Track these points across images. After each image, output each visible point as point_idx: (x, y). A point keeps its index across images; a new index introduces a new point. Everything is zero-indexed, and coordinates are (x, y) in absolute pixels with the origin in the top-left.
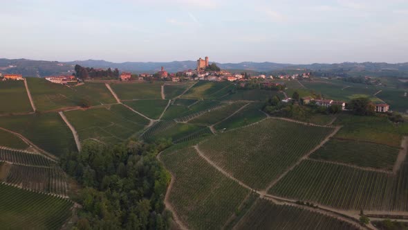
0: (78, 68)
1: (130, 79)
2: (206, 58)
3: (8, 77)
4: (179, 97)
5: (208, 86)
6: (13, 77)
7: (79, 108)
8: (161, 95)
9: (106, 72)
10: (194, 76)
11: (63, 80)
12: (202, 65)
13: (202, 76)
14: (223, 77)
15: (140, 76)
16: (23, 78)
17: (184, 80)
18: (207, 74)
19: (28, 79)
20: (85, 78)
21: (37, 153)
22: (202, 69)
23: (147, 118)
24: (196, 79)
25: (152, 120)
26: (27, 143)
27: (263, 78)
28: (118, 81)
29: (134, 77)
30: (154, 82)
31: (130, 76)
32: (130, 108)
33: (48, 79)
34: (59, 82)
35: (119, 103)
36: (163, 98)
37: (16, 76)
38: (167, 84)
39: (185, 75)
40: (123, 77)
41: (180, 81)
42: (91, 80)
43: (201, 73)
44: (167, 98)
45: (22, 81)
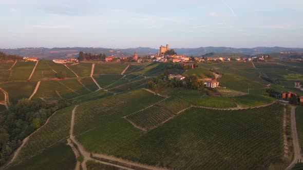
0: (81, 53)
1: (111, 61)
2: (167, 45)
3: (29, 60)
4: (132, 73)
5: (155, 66)
6: (32, 60)
7: (56, 79)
8: (122, 72)
9: (97, 56)
10: (154, 58)
11: (65, 61)
12: (163, 50)
13: (159, 58)
14: (171, 59)
15: (119, 58)
16: (38, 60)
17: (146, 61)
18: (163, 57)
19: (40, 61)
20: (82, 60)
21: (5, 104)
22: (162, 53)
23: (99, 87)
24: (154, 60)
25: (100, 88)
26: (6, 98)
27: (220, 60)
28: (103, 62)
29: (114, 59)
30: (125, 63)
31: (111, 59)
32: (94, 80)
33: (54, 61)
34: (61, 63)
35: (91, 76)
36: (122, 74)
37: (35, 59)
38: (133, 64)
39: (149, 58)
40: (107, 59)
41: (142, 62)
42: (85, 61)
43: (159, 56)
44: (124, 74)
45: (36, 62)
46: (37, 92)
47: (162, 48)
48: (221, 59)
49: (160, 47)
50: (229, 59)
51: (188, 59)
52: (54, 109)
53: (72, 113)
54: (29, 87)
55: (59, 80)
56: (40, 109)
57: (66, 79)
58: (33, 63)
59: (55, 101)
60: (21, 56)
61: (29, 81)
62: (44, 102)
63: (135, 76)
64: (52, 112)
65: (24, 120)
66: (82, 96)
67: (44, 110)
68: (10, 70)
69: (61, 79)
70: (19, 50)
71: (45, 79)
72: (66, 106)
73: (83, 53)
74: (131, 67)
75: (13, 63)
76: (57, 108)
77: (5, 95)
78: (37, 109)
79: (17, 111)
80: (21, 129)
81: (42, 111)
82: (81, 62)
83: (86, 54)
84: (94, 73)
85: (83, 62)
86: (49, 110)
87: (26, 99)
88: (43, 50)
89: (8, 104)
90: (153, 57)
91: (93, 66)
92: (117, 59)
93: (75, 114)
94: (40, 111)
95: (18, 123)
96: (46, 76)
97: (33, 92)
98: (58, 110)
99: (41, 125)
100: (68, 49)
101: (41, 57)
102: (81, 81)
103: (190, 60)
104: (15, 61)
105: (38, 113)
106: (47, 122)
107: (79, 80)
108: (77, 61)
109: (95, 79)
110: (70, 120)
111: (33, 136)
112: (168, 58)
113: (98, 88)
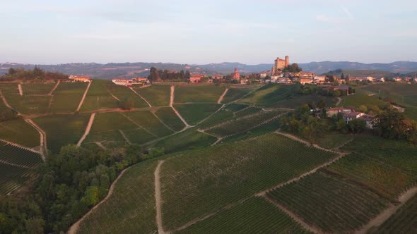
0: (153, 69)
1: (199, 81)
2: (286, 57)
3: (77, 79)
4: (235, 102)
5: (273, 89)
6: (82, 80)
7: (118, 110)
8: (218, 98)
9: (177, 74)
10: (267, 78)
11: (130, 82)
12: (281, 65)
13: (276, 78)
14: (296, 79)
15: (210, 78)
16: (90, 80)
17: (253, 82)
18: (282, 76)
19: (94, 81)
20: (155, 80)
21: (41, 152)
22: (279, 70)
23: (185, 123)
24: (267, 81)
25: (188, 126)
26: (42, 141)
27: (369, 81)
28: (186, 83)
29: (203, 79)
30: (222, 85)
31: (199, 79)
32: (176, 112)
33: (114, 81)
34: (124, 84)
35: (171, 106)
36: (219, 102)
37: (86, 78)
38: (233, 86)
39: (258, 76)
40: (192, 79)
41: (248, 83)
42: (159, 82)
43: (275, 75)
44: (222, 102)
45: (87, 83)
46: (90, 132)
47: (279, 62)
48: (370, 79)
49: (276, 61)
50: (382, 79)
51: (322, 79)
52: (120, 165)
53: (154, 176)
54: (78, 123)
55: (123, 111)
56: (97, 164)
57: (133, 109)
58: (83, 85)
59: (122, 151)
60: (65, 74)
61: (77, 113)
62: (103, 150)
63: (243, 107)
64: (118, 172)
65: (70, 184)
66: (159, 139)
67: (104, 167)
68: (50, 95)
69: (127, 111)
70: (64, 66)
71: (103, 110)
72: (140, 160)
73: (155, 69)
74: (231, 92)
75: (55, 85)
76: (126, 165)
77: (42, 135)
78: (92, 165)
79: (60, 167)
80: (65, 204)
81: (101, 169)
82: (153, 83)
83: (160, 72)
84: (174, 101)
85: (156, 83)
86: (113, 168)
87: (74, 146)
88: (95, 67)
89: (44, 152)
90: (265, 75)
91: (172, 89)
92: (207, 79)
93: (161, 180)
94: (98, 169)
95: (60, 191)
96: (103, 105)
97: (84, 132)
98: (127, 167)
99: (101, 198)
100: (127, 64)
101: (92, 76)
102: (156, 113)
103: (326, 80)
104: (56, 81)
105: (93, 173)
106: (110, 193)
107: (153, 112)
108: (148, 82)
109: (177, 109)
110: (153, 191)
111: (87, 221)
112: (290, 78)
113: (185, 126)
